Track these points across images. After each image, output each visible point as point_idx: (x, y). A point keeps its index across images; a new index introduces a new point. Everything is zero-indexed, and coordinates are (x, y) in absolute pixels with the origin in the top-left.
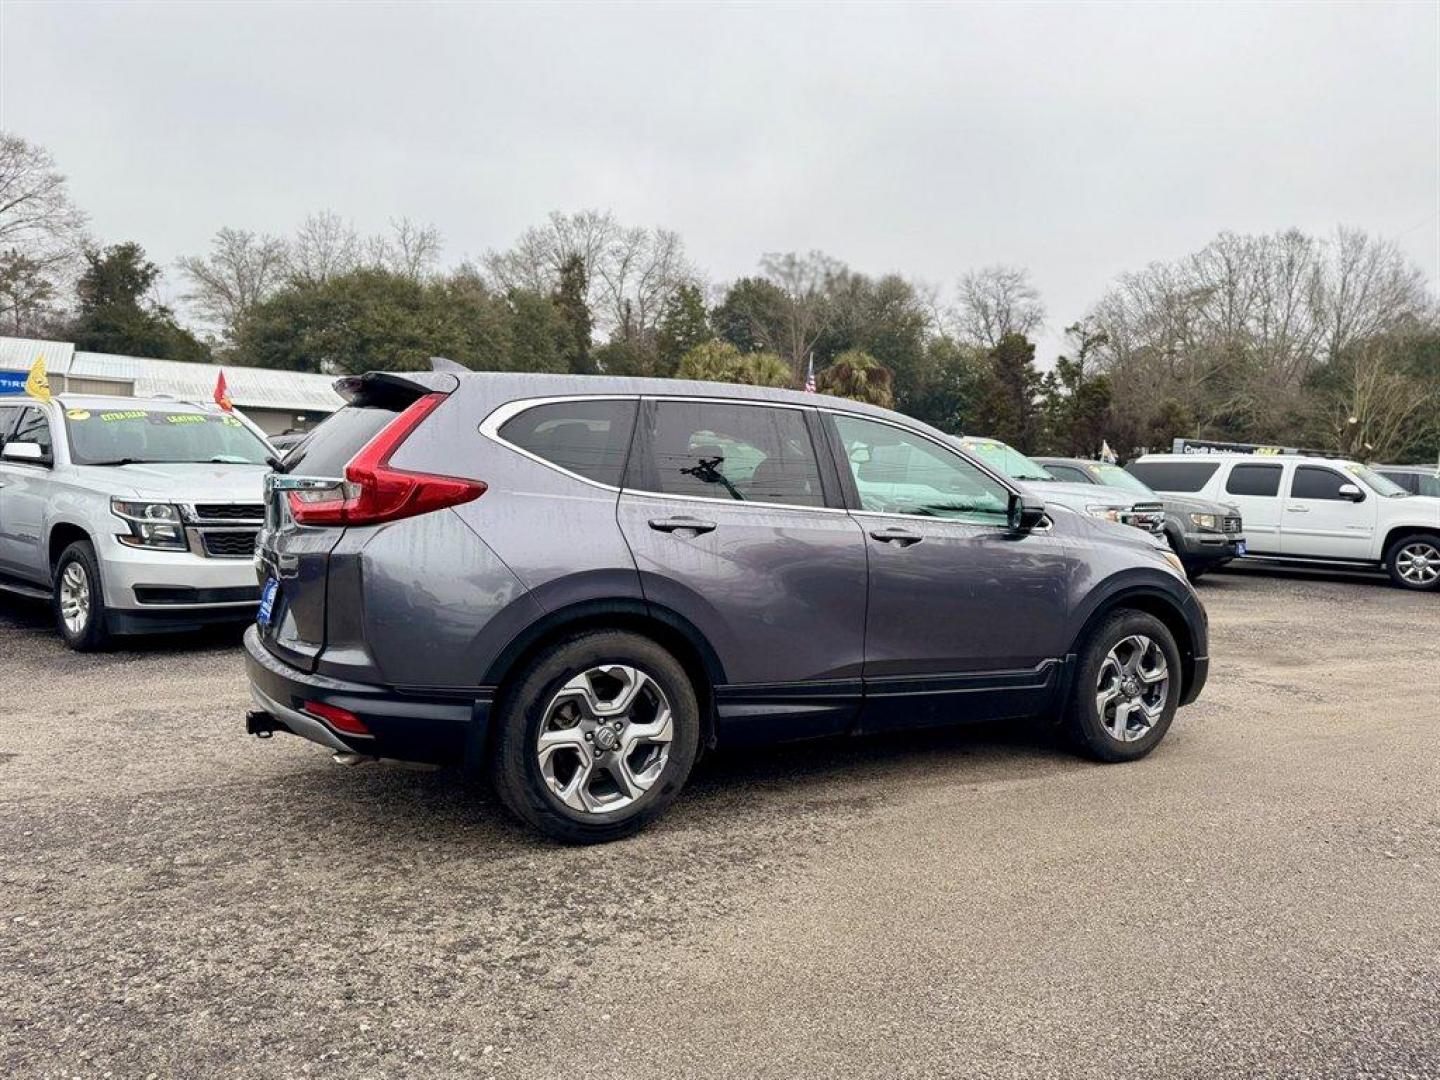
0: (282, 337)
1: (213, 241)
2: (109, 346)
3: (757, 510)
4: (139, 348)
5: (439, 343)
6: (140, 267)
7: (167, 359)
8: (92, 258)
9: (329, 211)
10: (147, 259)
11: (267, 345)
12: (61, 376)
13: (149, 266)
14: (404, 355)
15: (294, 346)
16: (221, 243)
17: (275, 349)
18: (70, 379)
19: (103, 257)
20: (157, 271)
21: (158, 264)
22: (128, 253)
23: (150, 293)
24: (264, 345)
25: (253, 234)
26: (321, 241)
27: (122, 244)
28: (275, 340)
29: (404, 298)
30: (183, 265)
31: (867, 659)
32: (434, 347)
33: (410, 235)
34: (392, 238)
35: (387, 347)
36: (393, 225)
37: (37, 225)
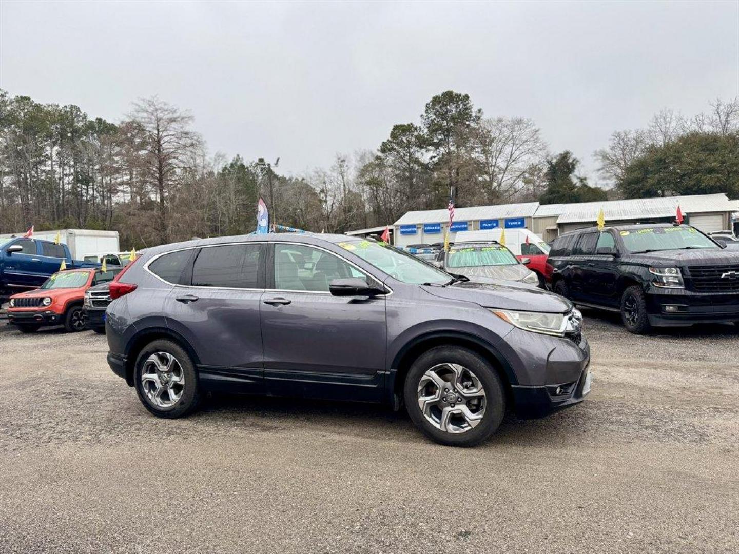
0: (637, 181)
1: (610, 140)
2: (555, 200)
3: (222, 291)
4: (568, 199)
5: (729, 168)
6: (570, 161)
7: (582, 202)
8: (549, 162)
9: (665, 108)
10: (573, 156)
11: (629, 187)
12: (530, 217)
13: (574, 160)
14: (705, 179)
15: (643, 185)
16: (614, 139)
17: (633, 188)
18: (534, 218)
19: (554, 161)
20: (577, 161)
21: (578, 158)
22: (565, 156)
23: (576, 172)
24: (627, 187)
25: (630, 131)
26: (661, 126)
27: (563, 153)
28: (633, 184)
29: (707, 146)
30: (596, 155)
31: (264, 360)
32: (726, 171)
33: (722, 107)
34: (710, 113)
35: (695, 176)
36: (710, 104)
37: (528, 153)
